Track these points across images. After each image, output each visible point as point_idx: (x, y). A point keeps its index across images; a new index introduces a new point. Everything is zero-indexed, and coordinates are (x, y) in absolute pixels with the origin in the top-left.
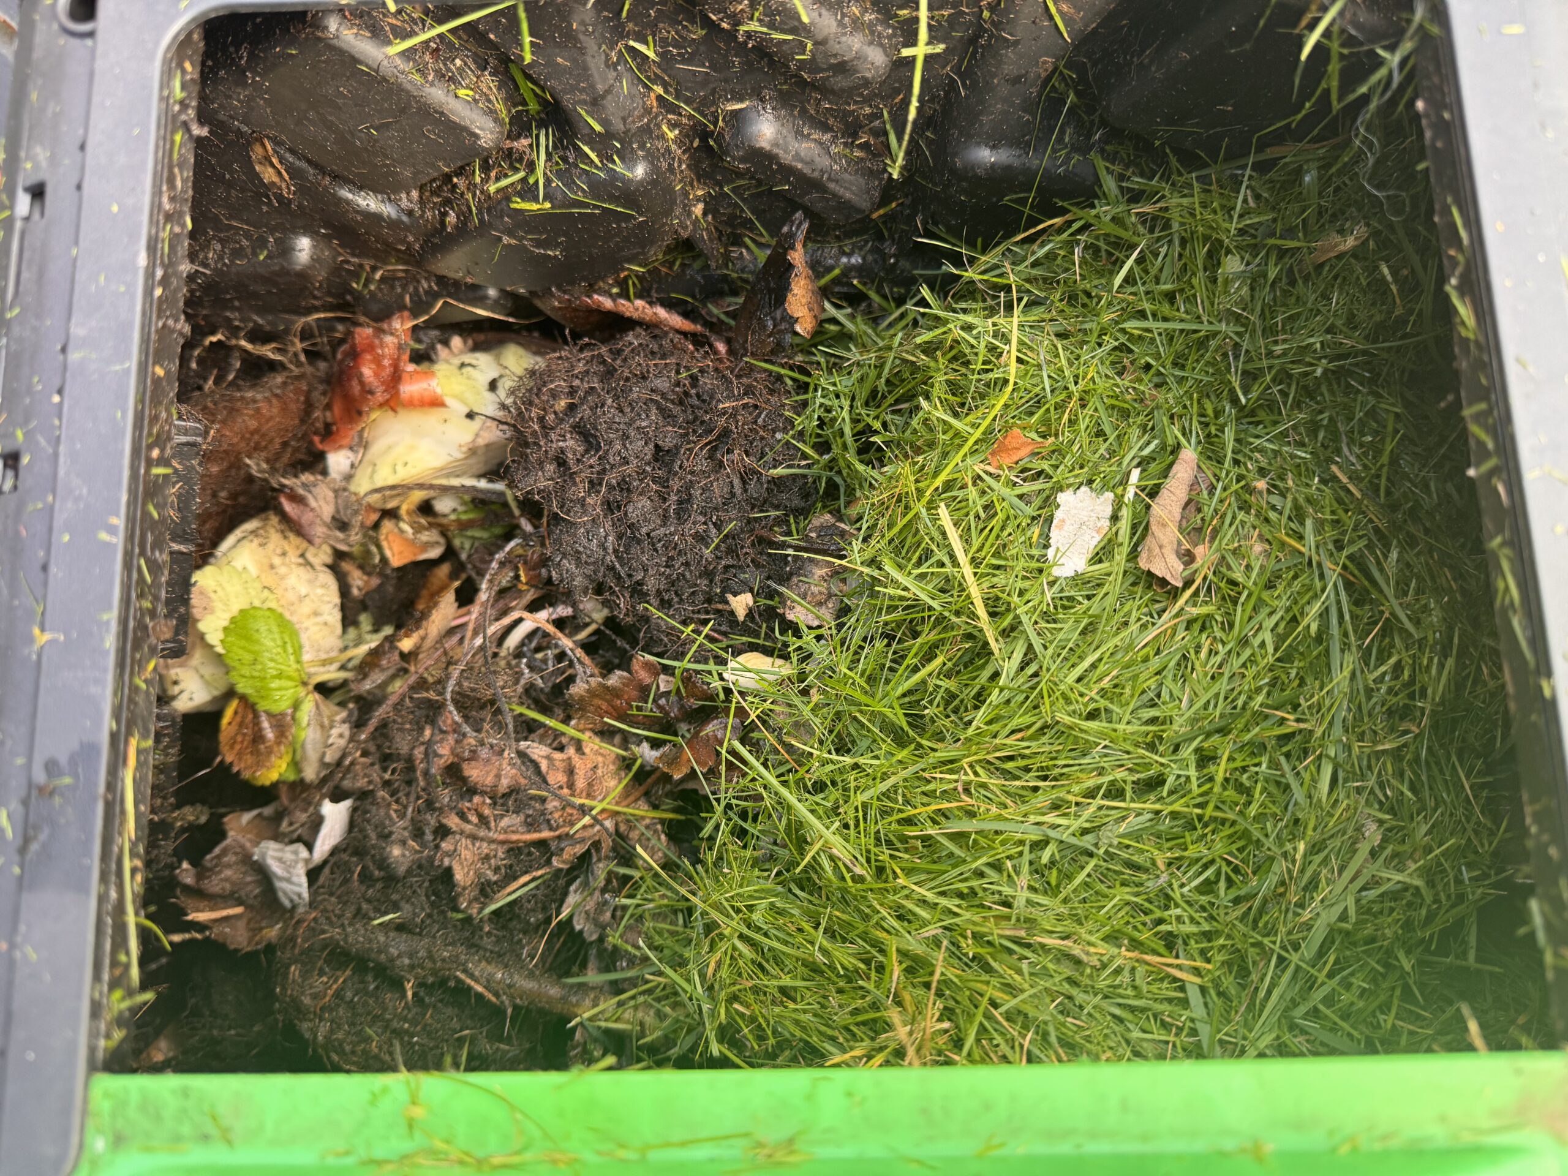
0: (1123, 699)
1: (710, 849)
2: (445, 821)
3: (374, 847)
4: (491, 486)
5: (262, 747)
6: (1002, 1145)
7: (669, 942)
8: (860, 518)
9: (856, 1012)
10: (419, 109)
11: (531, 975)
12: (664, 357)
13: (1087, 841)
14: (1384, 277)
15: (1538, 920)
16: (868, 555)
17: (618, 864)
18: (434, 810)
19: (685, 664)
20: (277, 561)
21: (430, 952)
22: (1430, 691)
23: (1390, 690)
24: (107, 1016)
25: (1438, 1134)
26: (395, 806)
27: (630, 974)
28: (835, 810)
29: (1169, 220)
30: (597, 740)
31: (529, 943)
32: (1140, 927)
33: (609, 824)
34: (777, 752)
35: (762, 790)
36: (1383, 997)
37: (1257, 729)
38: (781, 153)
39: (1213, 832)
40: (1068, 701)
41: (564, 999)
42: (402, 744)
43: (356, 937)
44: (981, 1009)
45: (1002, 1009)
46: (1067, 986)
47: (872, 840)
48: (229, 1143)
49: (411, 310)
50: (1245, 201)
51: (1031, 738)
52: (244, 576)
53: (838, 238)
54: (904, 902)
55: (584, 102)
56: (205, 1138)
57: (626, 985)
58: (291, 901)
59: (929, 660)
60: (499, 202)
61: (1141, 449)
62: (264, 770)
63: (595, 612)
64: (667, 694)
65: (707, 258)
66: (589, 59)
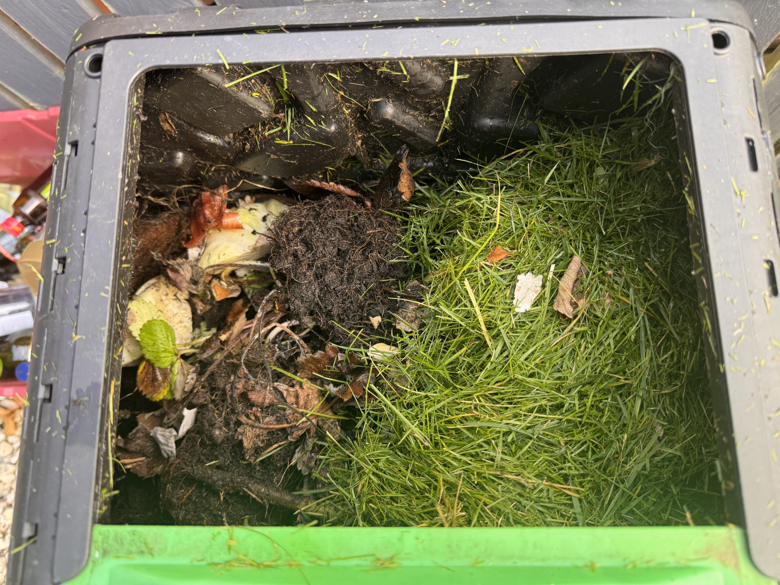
0: (546, 368)
1: (360, 433)
2: (240, 419)
3: (207, 430)
4: (262, 264)
5: (156, 383)
6: (482, 562)
7: (341, 476)
8: (430, 283)
9: (424, 507)
10: (235, 101)
11: (277, 490)
12: (342, 208)
13: (529, 432)
14: (668, 178)
15: (719, 469)
16: (433, 300)
17: (318, 440)
18: (235, 413)
19: (350, 348)
20: (164, 298)
21: (232, 479)
22: (686, 367)
23: (668, 367)
24: (100, 500)
25: (671, 561)
26: (217, 412)
27: (323, 490)
28: (416, 416)
29: (571, 151)
30: (309, 382)
31: (277, 476)
32: (552, 471)
33: (314, 421)
34: (391, 389)
35: (384, 407)
36: (663, 506)
37: (606, 383)
38: (396, 120)
39: (587, 429)
40: (521, 369)
41: (292, 502)
42: (221, 383)
43: (198, 471)
44: (480, 507)
45: (489, 507)
46: (518, 497)
47: (433, 430)
48: (152, 555)
49: (228, 185)
50: (606, 142)
51: (504, 385)
52: (150, 305)
53: (422, 155)
54: (446, 458)
55: (309, 99)
56: (142, 552)
57: (321, 496)
58: (168, 455)
59: (461, 349)
60: (270, 140)
61: (556, 255)
62: (157, 394)
63: (309, 323)
64: (341, 362)
65: (362, 164)
66: (311, 81)
